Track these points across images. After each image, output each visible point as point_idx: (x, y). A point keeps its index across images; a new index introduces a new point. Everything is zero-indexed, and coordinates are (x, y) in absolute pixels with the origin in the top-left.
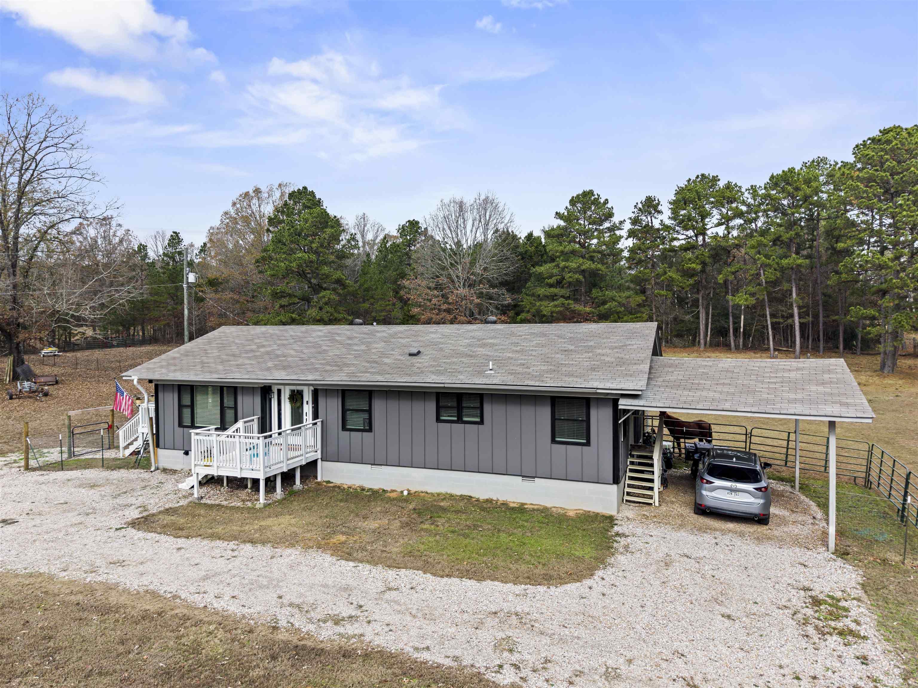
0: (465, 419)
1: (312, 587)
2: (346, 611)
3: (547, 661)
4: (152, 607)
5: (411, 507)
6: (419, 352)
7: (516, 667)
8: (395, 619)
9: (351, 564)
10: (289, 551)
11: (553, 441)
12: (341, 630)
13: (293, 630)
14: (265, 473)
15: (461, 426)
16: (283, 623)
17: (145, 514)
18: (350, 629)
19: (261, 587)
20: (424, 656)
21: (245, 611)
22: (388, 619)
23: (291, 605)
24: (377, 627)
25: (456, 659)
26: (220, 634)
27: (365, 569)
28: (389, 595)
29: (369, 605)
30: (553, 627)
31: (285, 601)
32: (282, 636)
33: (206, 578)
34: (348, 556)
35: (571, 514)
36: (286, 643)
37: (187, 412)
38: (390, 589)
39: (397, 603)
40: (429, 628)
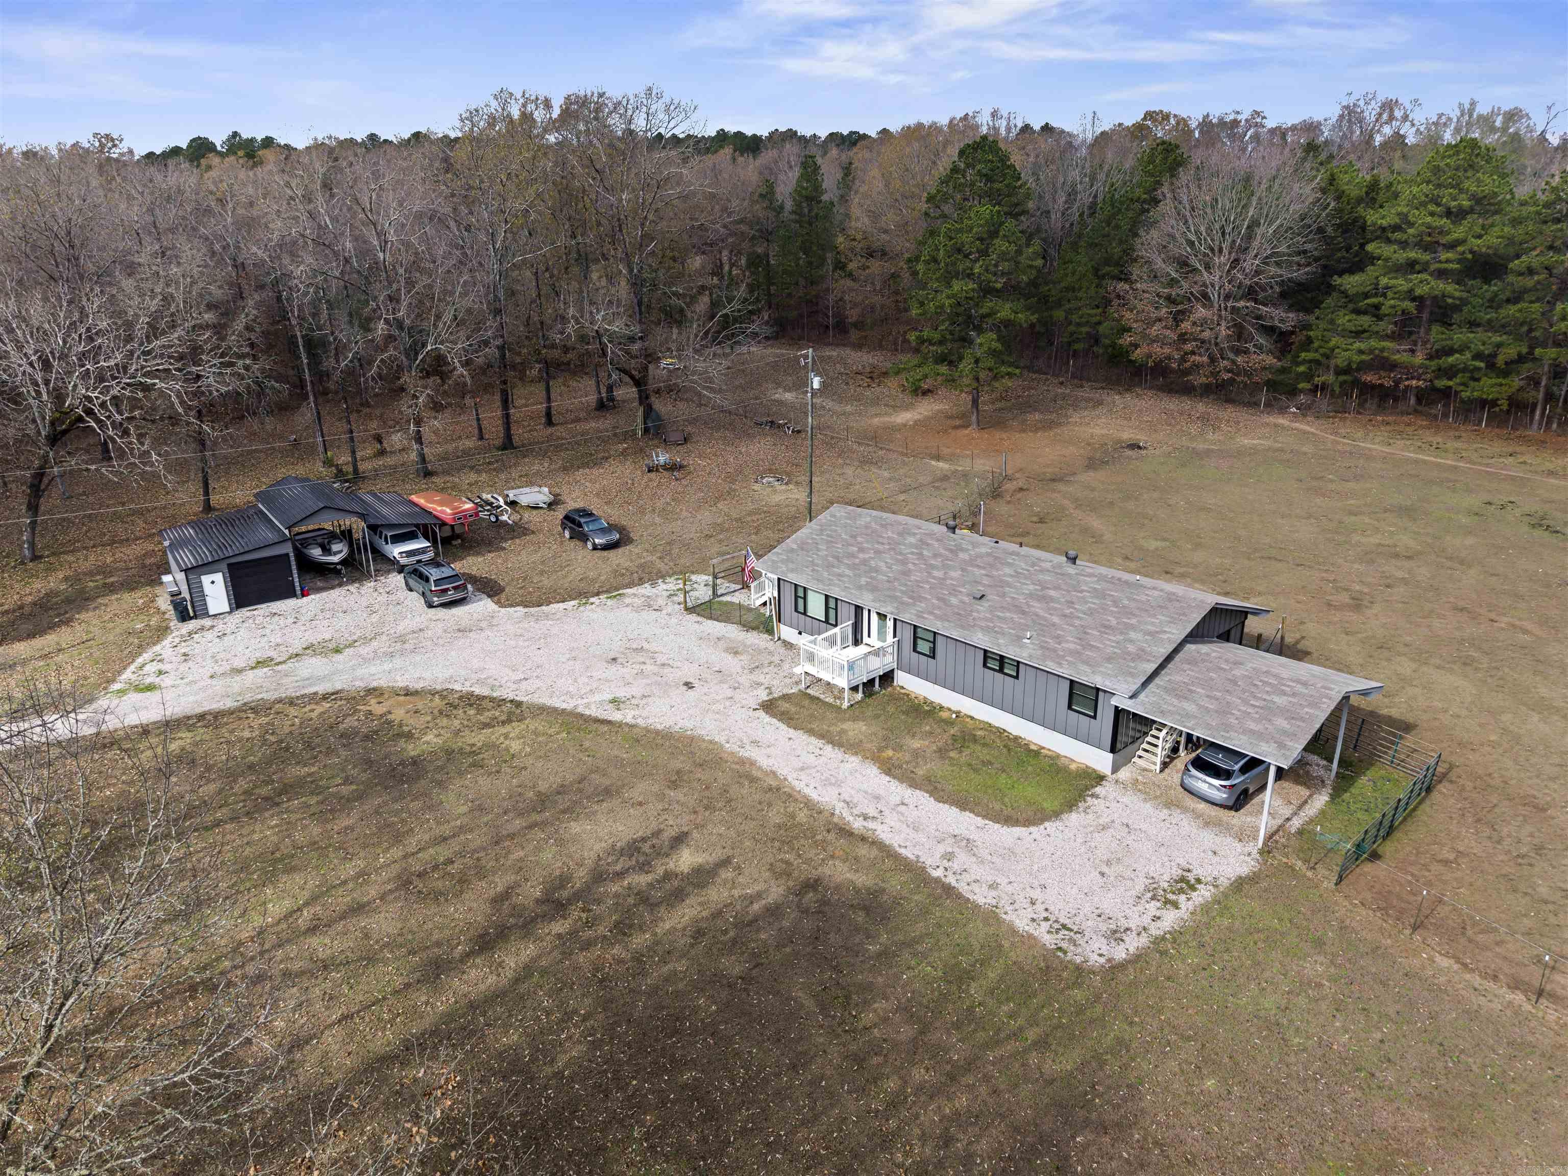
0: (1006, 671)
1: (859, 791)
2: (872, 812)
3: (965, 870)
4: (774, 783)
5: (952, 732)
6: (983, 596)
7: (946, 869)
8: (897, 825)
9: (888, 778)
10: (853, 758)
11: (1070, 707)
12: (865, 824)
13: (842, 818)
14: (849, 681)
15: (999, 676)
16: (837, 812)
17: (771, 697)
18: (871, 825)
19: (830, 784)
20: (902, 851)
21: (820, 799)
22: (893, 824)
23: (844, 801)
24: (886, 828)
25: (918, 857)
26: (805, 810)
27: (894, 784)
28: (902, 808)
29: (886, 812)
30: (984, 853)
31: (842, 797)
32: (836, 820)
33: (802, 769)
34: (888, 772)
35: (1073, 767)
36: (836, 825)
37: (801, 602)
38: (903, 804)
39: (902, 814)
40: (912, 834)
